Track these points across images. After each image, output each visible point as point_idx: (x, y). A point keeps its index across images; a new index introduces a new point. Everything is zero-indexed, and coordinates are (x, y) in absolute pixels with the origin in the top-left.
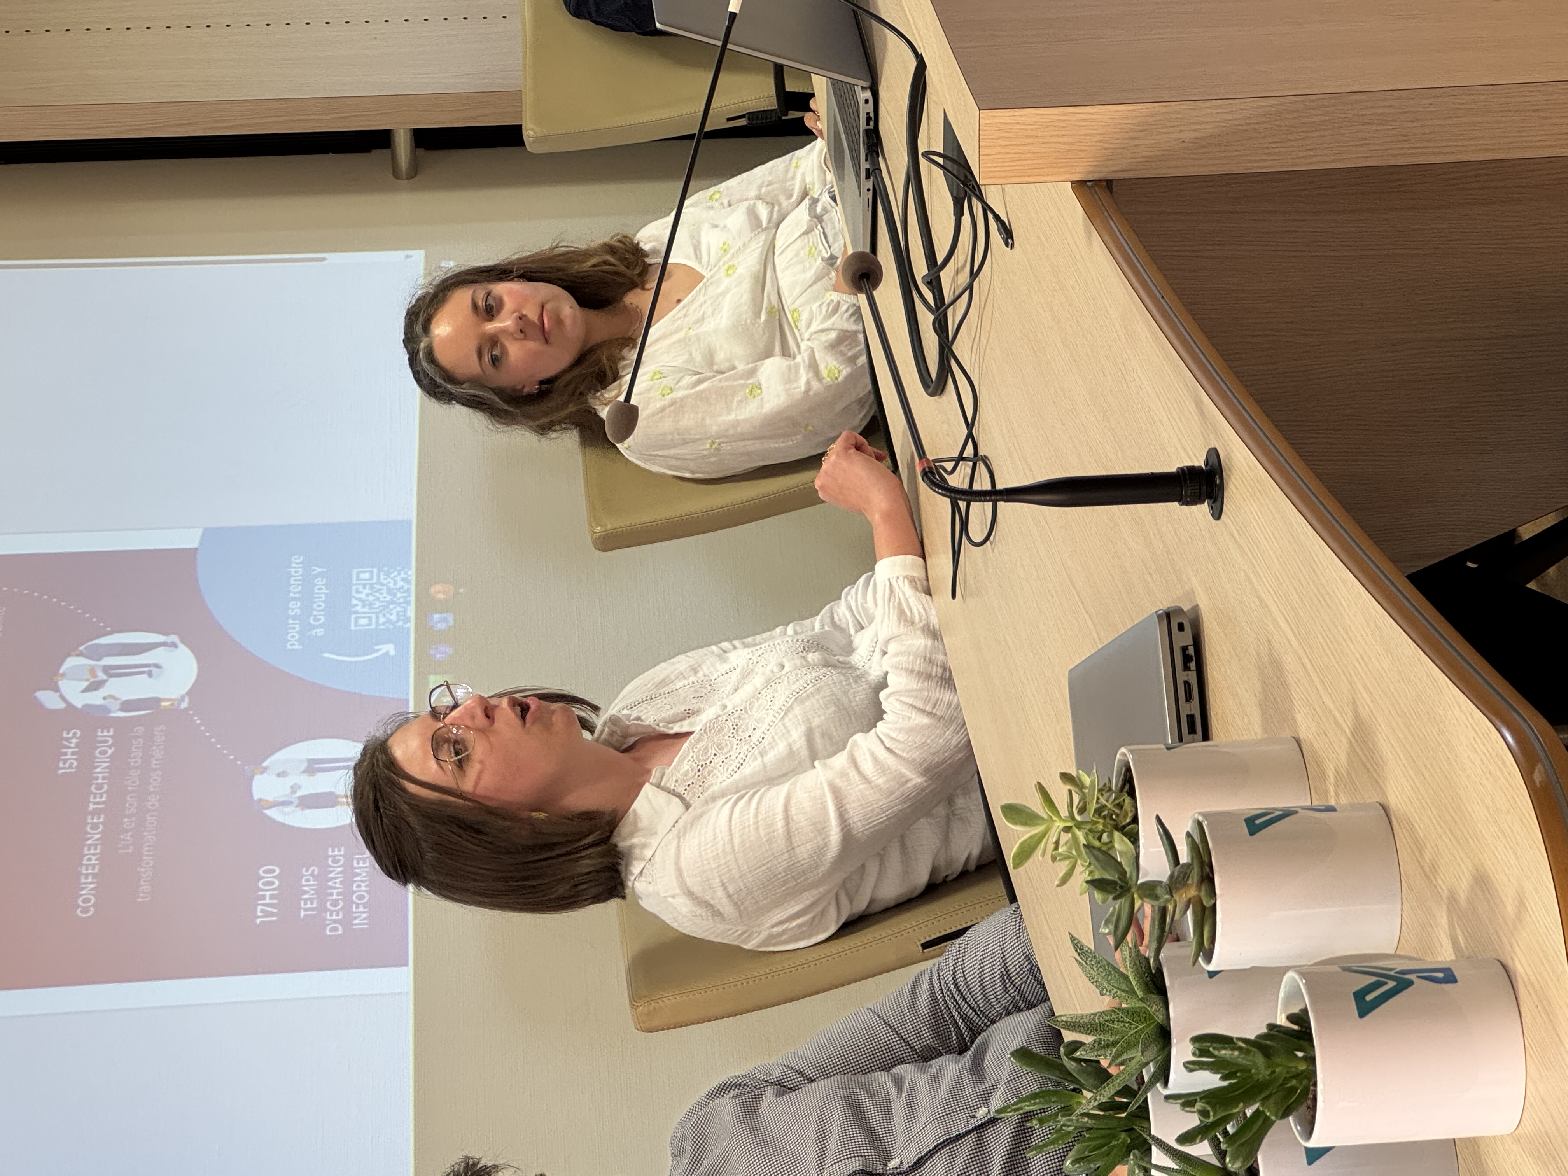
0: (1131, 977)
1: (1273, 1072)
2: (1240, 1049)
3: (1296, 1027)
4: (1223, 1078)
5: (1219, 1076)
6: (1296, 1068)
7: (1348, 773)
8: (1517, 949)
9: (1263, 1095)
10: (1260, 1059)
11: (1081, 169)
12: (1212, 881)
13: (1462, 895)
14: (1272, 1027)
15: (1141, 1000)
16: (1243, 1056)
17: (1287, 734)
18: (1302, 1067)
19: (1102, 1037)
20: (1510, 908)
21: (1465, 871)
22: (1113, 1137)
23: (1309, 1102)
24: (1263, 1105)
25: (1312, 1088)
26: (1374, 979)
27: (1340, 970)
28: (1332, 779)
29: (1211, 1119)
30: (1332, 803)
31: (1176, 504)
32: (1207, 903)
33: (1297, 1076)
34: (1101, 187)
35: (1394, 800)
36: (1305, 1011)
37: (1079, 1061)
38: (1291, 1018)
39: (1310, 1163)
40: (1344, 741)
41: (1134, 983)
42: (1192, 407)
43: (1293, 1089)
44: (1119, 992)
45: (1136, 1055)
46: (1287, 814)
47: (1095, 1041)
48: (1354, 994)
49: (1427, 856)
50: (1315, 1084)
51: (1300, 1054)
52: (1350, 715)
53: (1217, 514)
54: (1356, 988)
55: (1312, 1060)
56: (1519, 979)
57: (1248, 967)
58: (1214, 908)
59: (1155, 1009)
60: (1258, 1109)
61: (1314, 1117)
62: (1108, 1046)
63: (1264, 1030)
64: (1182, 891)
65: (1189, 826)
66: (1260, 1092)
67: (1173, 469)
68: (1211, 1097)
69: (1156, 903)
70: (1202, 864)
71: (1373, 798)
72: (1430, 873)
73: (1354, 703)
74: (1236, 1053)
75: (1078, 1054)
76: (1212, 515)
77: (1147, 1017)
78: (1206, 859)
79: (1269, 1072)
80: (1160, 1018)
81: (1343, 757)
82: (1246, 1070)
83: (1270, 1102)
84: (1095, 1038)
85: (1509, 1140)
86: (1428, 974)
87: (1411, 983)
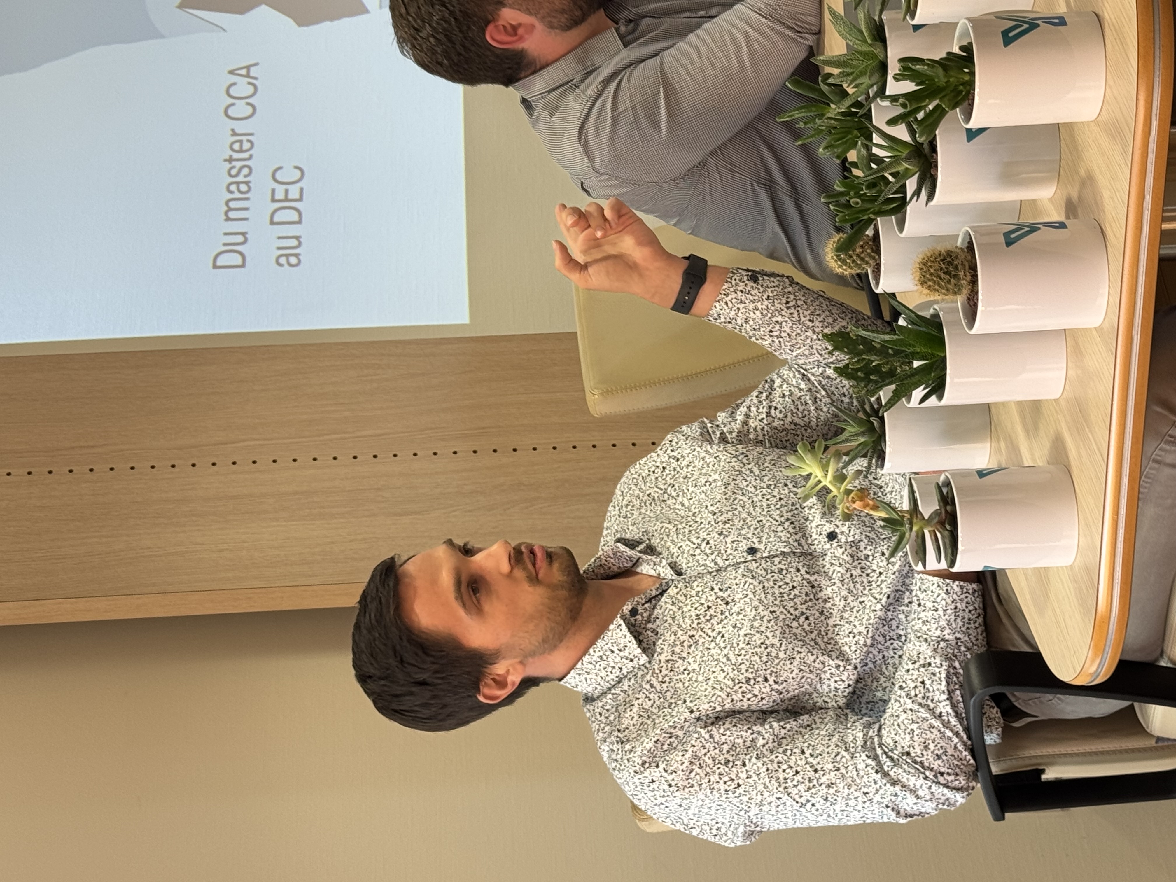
0: (864, 32)
1: (948, 81)
2: (930, 66)
3: (965, 54)
4: (917, 85)
5: (914, 84)
6: (963, 79)
8: (1106, 4)
9: (941, 96)
10: (940, 71)
14: (949, 53)
15: (870, 45)
16: (931, 71)
18: (967, 78)
19: (845, 69)
22: (850, 133)
23: (970, 101)
24: (941, 99)
25: (972, 91)
26: (1014, 23)
27: (994, 19)
29: (909, 109)
33: (963, 84)
36: (970, 44)
37: (830, 85)
38: (962, 48)
39: (969, 140)
41: (866, 34)
43: (961, 91)
44: (857, 41)
45: (865, 80)
47: (840, 73)
48: (1002, 32)
50: (974, 90)
51: (966, 70)
54: (1003, 29)
55: (972, 74)
56: (1106, 24)
57: (937, 22)
59: (878, 50)
60: (938, 104)
61: (972, 110)
62: (848, 75)
63: (944, 56)
66: (939, 93)
68: (909, 96)
74: (926, 67)
75: (830, 81)
77: (874, 56)
79: (945, 80)
80: (881, 57)
82: (931, 79)
83: (946, 99)
84: (840, 70)
85: (1092, 124)
86: (1050, 21)
87: (1038, 25)
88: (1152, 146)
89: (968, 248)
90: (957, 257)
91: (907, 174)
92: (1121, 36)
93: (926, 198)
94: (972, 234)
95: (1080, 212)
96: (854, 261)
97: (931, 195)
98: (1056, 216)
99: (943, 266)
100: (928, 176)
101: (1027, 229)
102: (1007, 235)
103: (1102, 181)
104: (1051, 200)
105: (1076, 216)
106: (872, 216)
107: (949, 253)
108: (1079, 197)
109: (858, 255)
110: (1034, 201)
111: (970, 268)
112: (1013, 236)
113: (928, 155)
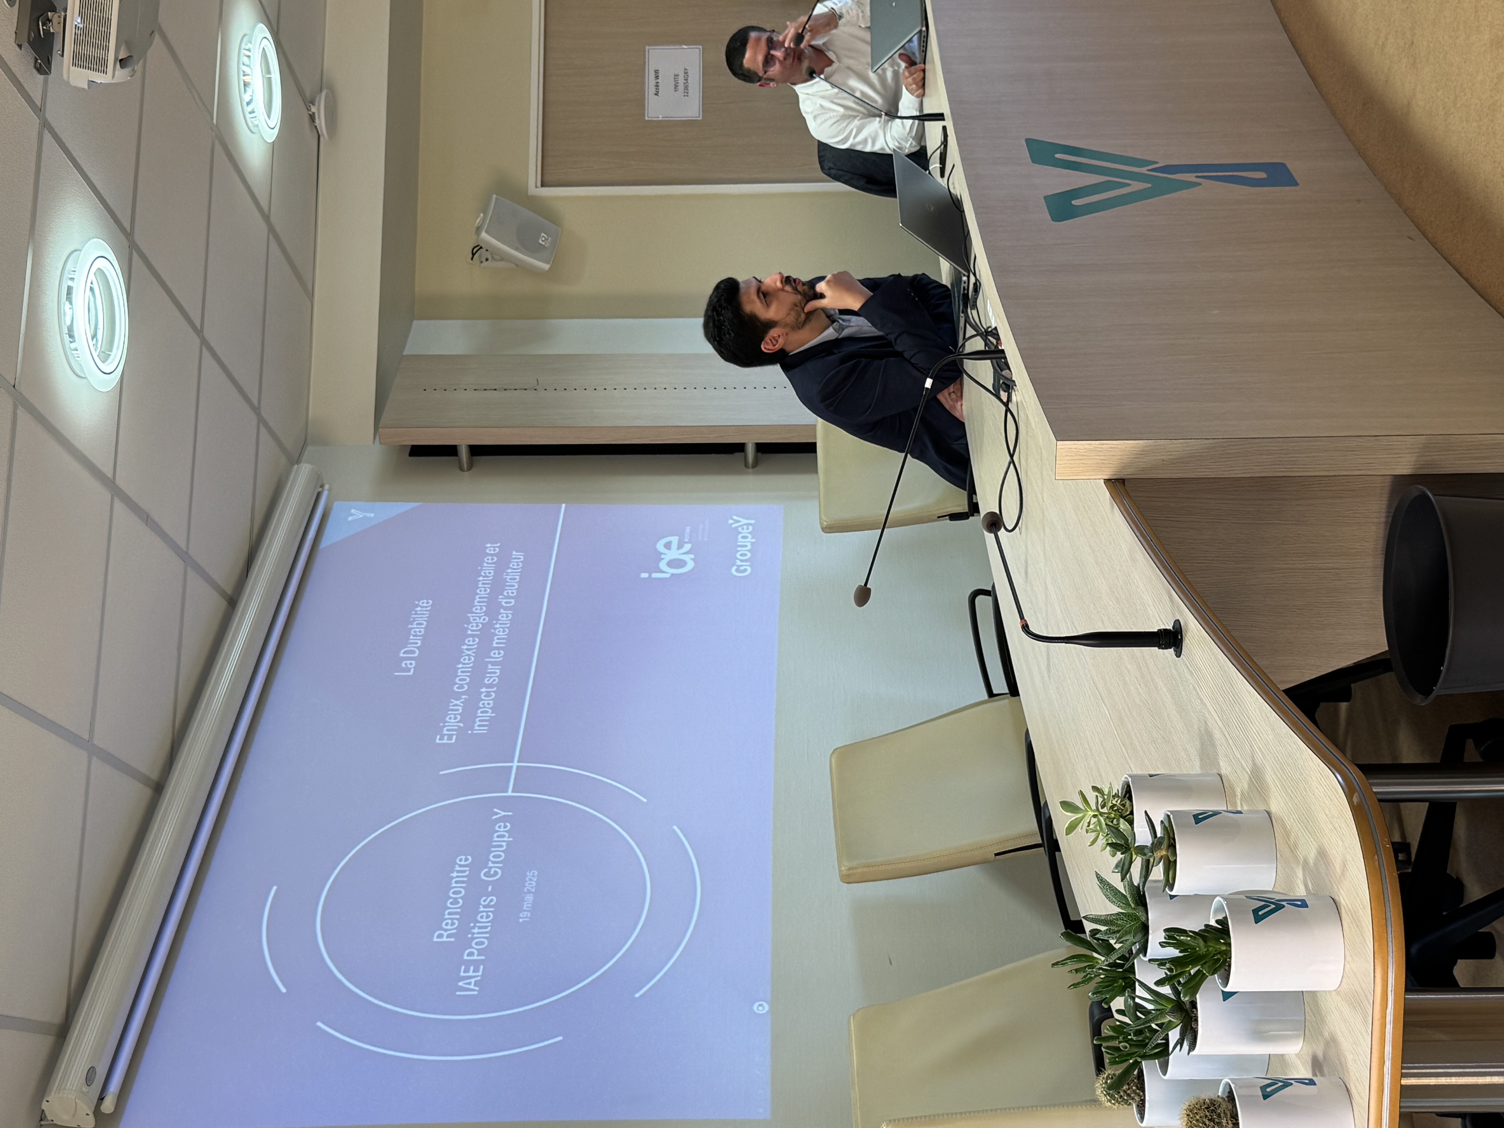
0: (1128, 896)
1: (1208, 950)
2: (1191, 936)
3: (1220, 927)
4: (1180, 952)
5: (1178, 951)
6: (1220, 949)
7: (1248, 793)
8: (1342, 892)
9: (1202, 963)
10: (1201, 942)
11: (1108, 473)
12: (1175, 847)
13: (1311, 861)
14: (1207, 926)
15: (1134, 909)
16: (1192, 940)
17: (1215, 771)
18: (1224, 948)
19: (1111, 928)
20: (1338, 869)
21: (1313, 849)
22: (1116, 981)
23: (1227, 968)
24: (1202, 967)
25: (1228, 960)
26: (1263, 903)
27: (1245, 898)
28: (1239, 797)
29: (1174, 973)
30: (1239, 809)
31: (1156, 648)
32: (1172, 859)
33: (1221, 953)
34: (1119, 482)
35: (1274, 808)
36: (1226, 918)
37: (1098, 939)
38: (1217, 922)
39: (1224, 1000)
40: (1247, 777)
41: (1130, 899)
42: (1167, 598)
43: (1219, 960)
44: (1121, 904)
45: (1130, 938)
46: (1215, 813)
47: (1107, 930)
48: (1253, 910)
49: (1292, 839)
50: (1230, 958)
51: (1222, 941)
52: (1250, 762)
53: (1178, 654)
54: (1253, 908)
55: (1229, 945)
56: (1342, 908)
57: (1192, 894)
58: (1175, 861)
59: (1140, 914)
60: (1199, 969)
61: (1229, 975)
62: (1114, 933)
63: (1203, 928)
64: (1158, 852)
65: (1162, 817)
66: (1201, 961)
67: (1156, 630)
68: (1174, 961)
69: (1144, 857)
70: (1169, 837)
71: (1262, 807)
72: (1293, 849)
73: (1253, 757)
74: (1189, 939)
75: (1097, 936)
76: (1176, 655)
77: (1137, 918)
78: (1172, 836)
79: (1206, 950)
80: (1143, 919)
81: (1246, 786)
82: (1193, 948)
83: (1206, 966)
84: (1107, 928)
85: (1334, 993)
86: (1292, 902)
87: (1284, 906)
88: (1389, 1018)
89: (1228, 1097)
90: (1219, 1106)
91: (1170, 1026)
92: (1356, 920)
93: (1187, 1048)
94: (1233, 1086)
95: (1325, 1070)
96: (1121, 1097)
97: (1193, 1045)
98: (1305, 1073)
99: (1208, 1114)
100: (1189, 1028)
101: (1280, 1084)
102: (1263, 1088)
103: (1345, 1044)
104: (1297, 1055)
105: (1322, 1075)
106: (1139, 1060)
107: (1213, 1102)
108: (1324, 1056)
109: (1125, 1092)
110: (1282, 1055)
111: (1232, 1117)
112: (1268, 1090)
113: (1189, 1010)
